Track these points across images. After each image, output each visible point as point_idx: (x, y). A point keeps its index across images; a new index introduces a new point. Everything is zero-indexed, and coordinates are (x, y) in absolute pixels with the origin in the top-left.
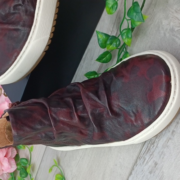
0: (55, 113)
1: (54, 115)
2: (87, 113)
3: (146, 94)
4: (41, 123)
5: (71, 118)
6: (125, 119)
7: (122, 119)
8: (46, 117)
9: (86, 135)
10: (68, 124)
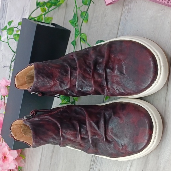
0: (65, 133)
1: (64, 134)
2: (88, 136)
3: (133, 136)
4: (54, 138)
5: (76, 138)
6: (115, 146)
7: (112, 145)
8: (58, 134)
9: (83, 147)
10: (73, 141)
